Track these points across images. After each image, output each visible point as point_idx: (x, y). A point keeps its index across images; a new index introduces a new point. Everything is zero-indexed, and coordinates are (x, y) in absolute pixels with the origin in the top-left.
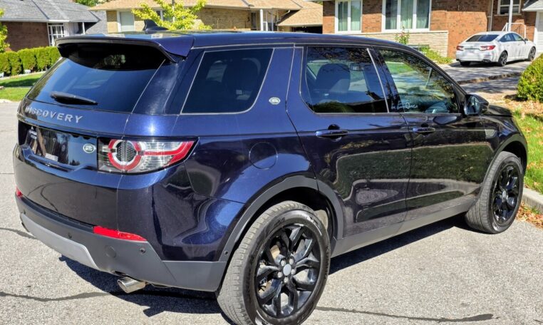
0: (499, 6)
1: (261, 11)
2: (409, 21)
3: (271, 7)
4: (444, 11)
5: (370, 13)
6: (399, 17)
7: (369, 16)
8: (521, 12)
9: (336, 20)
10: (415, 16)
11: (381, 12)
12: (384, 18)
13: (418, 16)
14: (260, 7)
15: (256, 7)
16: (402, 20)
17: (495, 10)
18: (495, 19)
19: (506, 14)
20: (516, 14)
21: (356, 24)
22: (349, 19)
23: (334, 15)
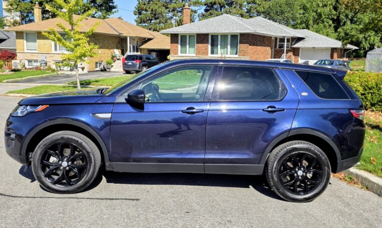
0: (278, 43)
1: (128, 37)
2: (226, 49)
3: (135, 36)
4: (247, 45)
5: (200, 43)
6: (219, 46)
7: (200, 45)
8: (291, 48)
9: (179, 46)
10: (229, 47)
11: (208, 43)
12: (210, 47)
13: (231, 47)
14: (127, 35)
15: (125, 35)
16: (221, 48)
17: (276, 45)
18: (275, 51)
19: (282, 49)
20: (288, 49)
21: (192, 50)
22: (188, 46)
23: (178, 43)
